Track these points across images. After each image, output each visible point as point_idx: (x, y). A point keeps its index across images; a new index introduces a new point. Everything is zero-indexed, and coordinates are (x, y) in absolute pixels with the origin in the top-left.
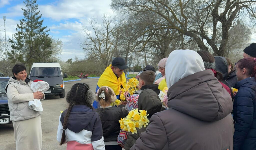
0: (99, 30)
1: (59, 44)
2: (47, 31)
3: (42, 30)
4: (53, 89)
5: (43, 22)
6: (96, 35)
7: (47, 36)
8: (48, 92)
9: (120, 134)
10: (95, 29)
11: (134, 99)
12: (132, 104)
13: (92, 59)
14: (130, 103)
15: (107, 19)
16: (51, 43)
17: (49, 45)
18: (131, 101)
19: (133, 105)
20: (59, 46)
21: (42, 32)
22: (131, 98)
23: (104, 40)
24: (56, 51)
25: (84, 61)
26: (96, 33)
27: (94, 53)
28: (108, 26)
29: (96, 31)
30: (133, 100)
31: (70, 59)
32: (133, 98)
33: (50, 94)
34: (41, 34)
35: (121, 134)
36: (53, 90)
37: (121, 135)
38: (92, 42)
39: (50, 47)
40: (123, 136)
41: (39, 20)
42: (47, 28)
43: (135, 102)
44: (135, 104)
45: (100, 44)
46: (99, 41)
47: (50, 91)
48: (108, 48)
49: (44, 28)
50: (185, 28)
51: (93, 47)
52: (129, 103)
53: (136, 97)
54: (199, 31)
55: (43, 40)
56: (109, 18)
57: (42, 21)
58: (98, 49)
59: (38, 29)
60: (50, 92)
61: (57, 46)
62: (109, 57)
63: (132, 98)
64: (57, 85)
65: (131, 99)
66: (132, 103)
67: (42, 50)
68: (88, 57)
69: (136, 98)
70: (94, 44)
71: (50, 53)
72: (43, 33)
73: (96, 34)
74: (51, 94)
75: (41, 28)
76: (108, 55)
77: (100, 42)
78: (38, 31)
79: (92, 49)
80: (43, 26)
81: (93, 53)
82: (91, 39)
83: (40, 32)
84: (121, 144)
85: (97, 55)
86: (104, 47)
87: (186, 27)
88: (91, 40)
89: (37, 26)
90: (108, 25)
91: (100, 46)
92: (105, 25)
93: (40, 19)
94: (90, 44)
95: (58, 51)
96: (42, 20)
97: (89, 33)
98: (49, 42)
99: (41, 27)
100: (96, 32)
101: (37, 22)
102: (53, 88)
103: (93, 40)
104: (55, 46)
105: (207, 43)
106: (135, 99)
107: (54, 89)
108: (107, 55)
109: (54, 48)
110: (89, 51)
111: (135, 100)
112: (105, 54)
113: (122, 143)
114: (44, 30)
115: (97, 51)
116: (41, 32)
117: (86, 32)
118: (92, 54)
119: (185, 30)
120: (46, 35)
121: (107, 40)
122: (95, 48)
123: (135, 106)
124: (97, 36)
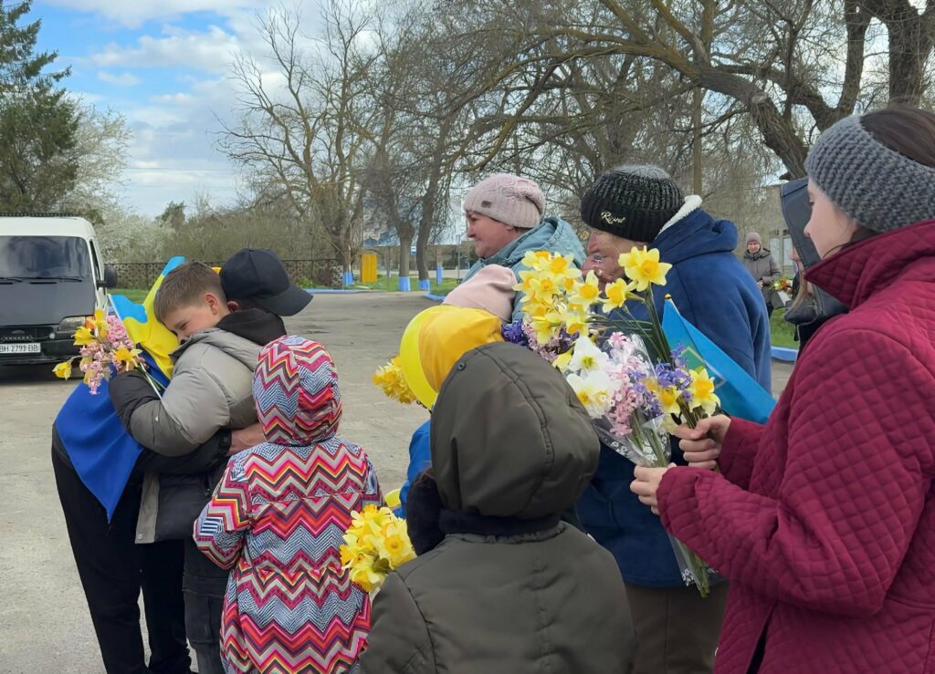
0: (304, 67)
1: (113, 136)
2: (58, 77)
3: (32, 70)
4: (52, 336)
5: (36, 32)
6: (292, 92)
7: (57, 97)
8: (27, 351)
9: (210, 503)
10: (286, 64)
11: (288, 356)
12: (278, 378)
13: (270, 202)
14: (269, 374)
15: (345, 13)
16: (75, 126)
17: (66, 136)
18: (272, 364)
19: (281, 384)
20: (110, 143)
21: (35, 79)
22: (276, 351)
23: (328, 116)
24: (99, 167)
25: (233, 217)
26: (290, 80)
27: (282, 174)
28: (346, 49)
29: (290, 73)
30: (286, 360)
31: (177, 202)
32: (285, 353)
33: (35, 360)
34: (29, 85)
35: (214, 505)
36: (49, 339)
37: (216, 508)
38: (273, 123)
39: (71, 146)
40: (223, 515)
41: (22, 23)
42: (55, 60)
43: (292, 371)
44: (290, 381)
45: (310, 135)
46: (305, 119)
47: (38, 345)
48: (346, 152)
49: (43, 61)
50: (702, 50)
51: (278, 148)
52: (265, 374)
53: (298, 348)
54: (779, 66)
55: (38, 114)
56: (353, 9)
57: (33, 30)
58: (301, 157)
59: (17, 65)
60: (39, 351)
61: (104, 142)
62: (349, 198)
63: (280, 351)
64: (68, 320)
65: (276, 357)
66: (280, 372)
67: (37, 163)
68: (252, 196)
69: (296, 352)
70: (282, 137)
71: (70, 173)
72: (37, 86)
73: (290, 87)
74: (44, 359)
75: (30, 59)
76: (347, 185)
77: (311, 124)
78: (18, 75)
79: (276, 157)
80: (37, 50)
81: (278, 175)
82: (270, 110)
83: (25, 78)
84: (208, 549)
85: (296, 188)
86: (329, 149)
87: (705, 44)
88: (268, 115)
89: (11, 48)
90: (349, 41)
91: (309, 142)
92: (337, 43)
93: (22, 16)
94: (265, 134)
95: (107, 165)
96: (32, 22)
97: (258, 84)
98: (65, 123)
99: (29, 53)
100: (293, 76)
101: (11, 29)
102: (50, 330)
103: (277, 116)
104: (95, 144)
105: (816, 128)
106: (293, 355)
107: (55, 339)
108: (341, 186)
109: (87, 152)
110: (260, 166)
111: (294, 363)
112: (333, 180)
113: (213, 542)
114: (45, 70)
115: (296, 170)
116: (28, 78)
117: (248, 76)
118: (272, 183)
119: (702, 61)
120: (52, 92)
121: (340, 116)
122: (287, 152)
123: (289, 388)
124: (296, 96)
